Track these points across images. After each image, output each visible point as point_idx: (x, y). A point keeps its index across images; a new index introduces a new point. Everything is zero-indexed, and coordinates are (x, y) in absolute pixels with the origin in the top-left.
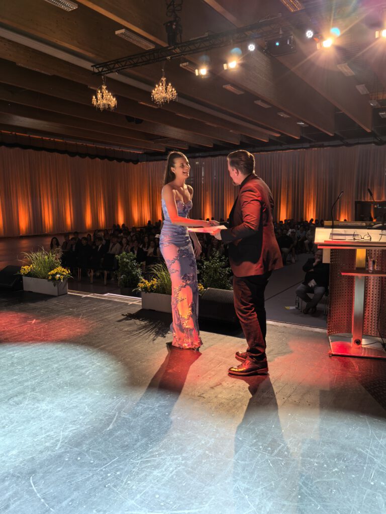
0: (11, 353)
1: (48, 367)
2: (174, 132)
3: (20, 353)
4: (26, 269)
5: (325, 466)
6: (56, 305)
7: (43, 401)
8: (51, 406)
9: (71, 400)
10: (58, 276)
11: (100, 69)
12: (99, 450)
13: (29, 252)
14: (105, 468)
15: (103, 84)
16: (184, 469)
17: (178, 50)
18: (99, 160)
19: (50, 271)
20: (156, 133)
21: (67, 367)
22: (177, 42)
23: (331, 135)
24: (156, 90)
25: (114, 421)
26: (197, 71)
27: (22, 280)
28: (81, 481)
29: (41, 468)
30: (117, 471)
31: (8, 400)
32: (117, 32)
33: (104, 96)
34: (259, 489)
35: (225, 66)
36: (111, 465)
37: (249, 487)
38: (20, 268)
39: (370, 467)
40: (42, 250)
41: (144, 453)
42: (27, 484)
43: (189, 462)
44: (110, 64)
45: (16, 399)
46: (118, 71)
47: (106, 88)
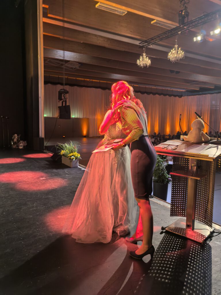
10: (73, 157)
15: (144, 53)
19: (69, 154)
22: (185, 22)
26: (195, 39)
32: (152, 22)
33: (144, 60)
35: (212, 32)
38: (60, 151)
44: (148, 41)
47: (146, 55)
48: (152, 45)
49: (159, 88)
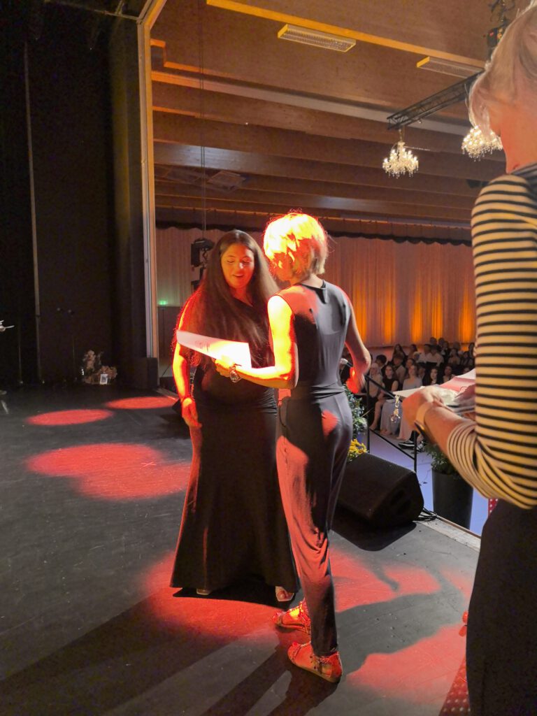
15: (399, 140)
24: (468, 136)
32: (419, 64)
33: (400, 157)
44: (411, 111)
47: (404, 145)
48: (419, 119)
49: (441, 226)
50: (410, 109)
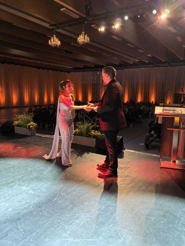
0: (9, 162)
1: (26, 169)
2: (87, 58)
3: (13, 162)
4: (16, 123)
5: (157, 220)
6: (30, 140)
7: (24, 186)
8: (27, 188)
9: (37, 186)
10: (31, 126)
11: (53, 27)
12: (50, 209)
13: (18, 115)
14: (53, 218)
15: (54, 35)
16: (90, 220)
17: (90, 19)
18: (52, 71)
19: (27, 124)
20: (79, 59)
21: (35, 170)
23: (164, 61)
24: (79, 38)
25: (57, 196)
26: (99, 29)
27: (14, 128)
28: (42, 224)
29: (23, 217)
30: (59, 220)
31: (8, 185)
32: (61, 10)
33: (55, 41)
34: (126, 231)
35: (113, 27)
36: (55, 217)
37: (121, 229)
38: (13, 122)
39: (179, 222)
40: (24, 114)
41: (71, 211)
42: (16, 225)
43: (93, 217)
44: (58, 25)
45: (11, 184)
46: (62, 29)
49: (52, 64)
50: (57, 24)
